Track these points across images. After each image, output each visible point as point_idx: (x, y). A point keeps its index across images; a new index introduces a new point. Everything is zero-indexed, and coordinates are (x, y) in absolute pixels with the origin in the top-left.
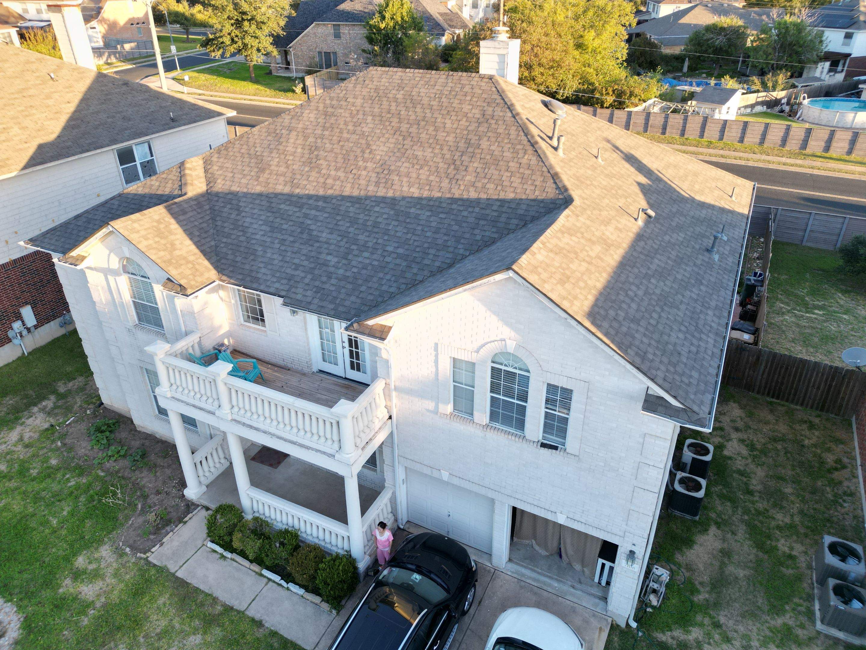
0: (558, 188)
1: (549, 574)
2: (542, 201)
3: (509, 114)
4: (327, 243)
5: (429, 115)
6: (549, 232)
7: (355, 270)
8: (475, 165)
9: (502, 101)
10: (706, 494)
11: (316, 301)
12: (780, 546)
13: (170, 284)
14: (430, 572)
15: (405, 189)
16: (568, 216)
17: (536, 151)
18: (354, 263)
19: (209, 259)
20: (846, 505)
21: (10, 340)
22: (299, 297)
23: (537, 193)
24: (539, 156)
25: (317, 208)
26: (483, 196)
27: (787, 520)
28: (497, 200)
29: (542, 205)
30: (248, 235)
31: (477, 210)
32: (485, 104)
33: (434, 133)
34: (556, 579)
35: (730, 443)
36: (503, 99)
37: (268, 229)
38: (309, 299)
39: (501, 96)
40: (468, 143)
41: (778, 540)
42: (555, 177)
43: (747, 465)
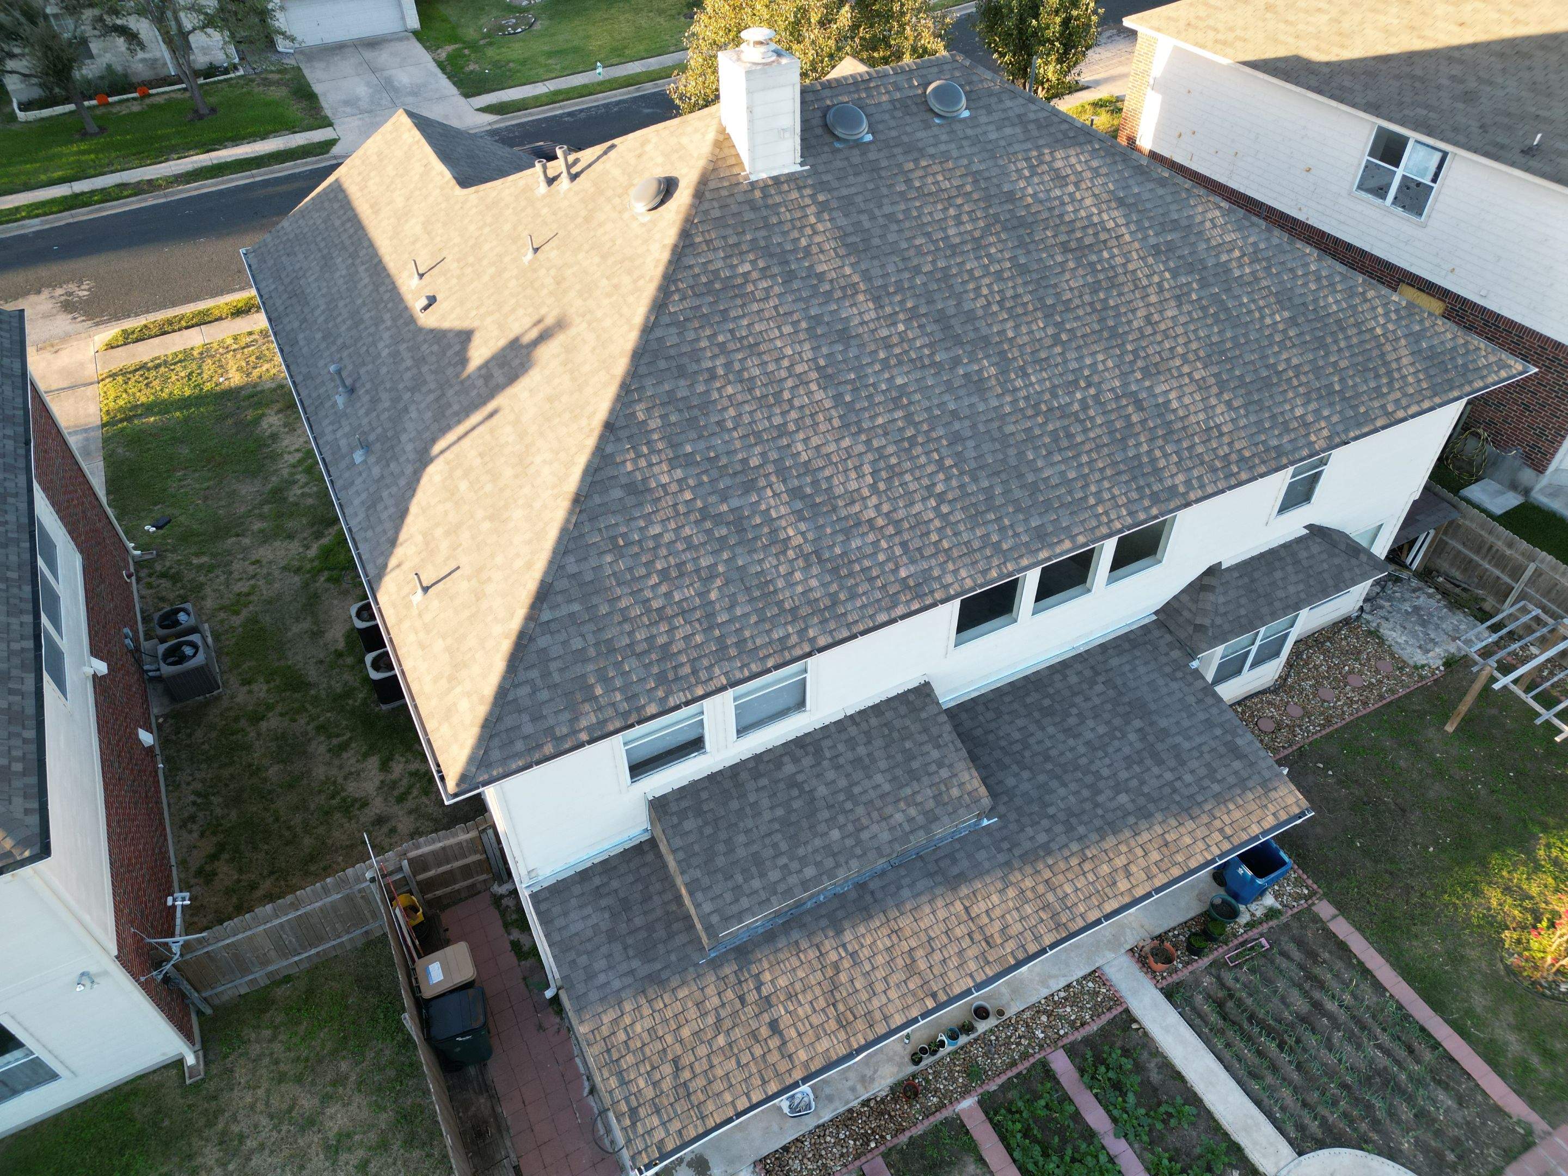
6: (428, 150)
16: (442, 174)
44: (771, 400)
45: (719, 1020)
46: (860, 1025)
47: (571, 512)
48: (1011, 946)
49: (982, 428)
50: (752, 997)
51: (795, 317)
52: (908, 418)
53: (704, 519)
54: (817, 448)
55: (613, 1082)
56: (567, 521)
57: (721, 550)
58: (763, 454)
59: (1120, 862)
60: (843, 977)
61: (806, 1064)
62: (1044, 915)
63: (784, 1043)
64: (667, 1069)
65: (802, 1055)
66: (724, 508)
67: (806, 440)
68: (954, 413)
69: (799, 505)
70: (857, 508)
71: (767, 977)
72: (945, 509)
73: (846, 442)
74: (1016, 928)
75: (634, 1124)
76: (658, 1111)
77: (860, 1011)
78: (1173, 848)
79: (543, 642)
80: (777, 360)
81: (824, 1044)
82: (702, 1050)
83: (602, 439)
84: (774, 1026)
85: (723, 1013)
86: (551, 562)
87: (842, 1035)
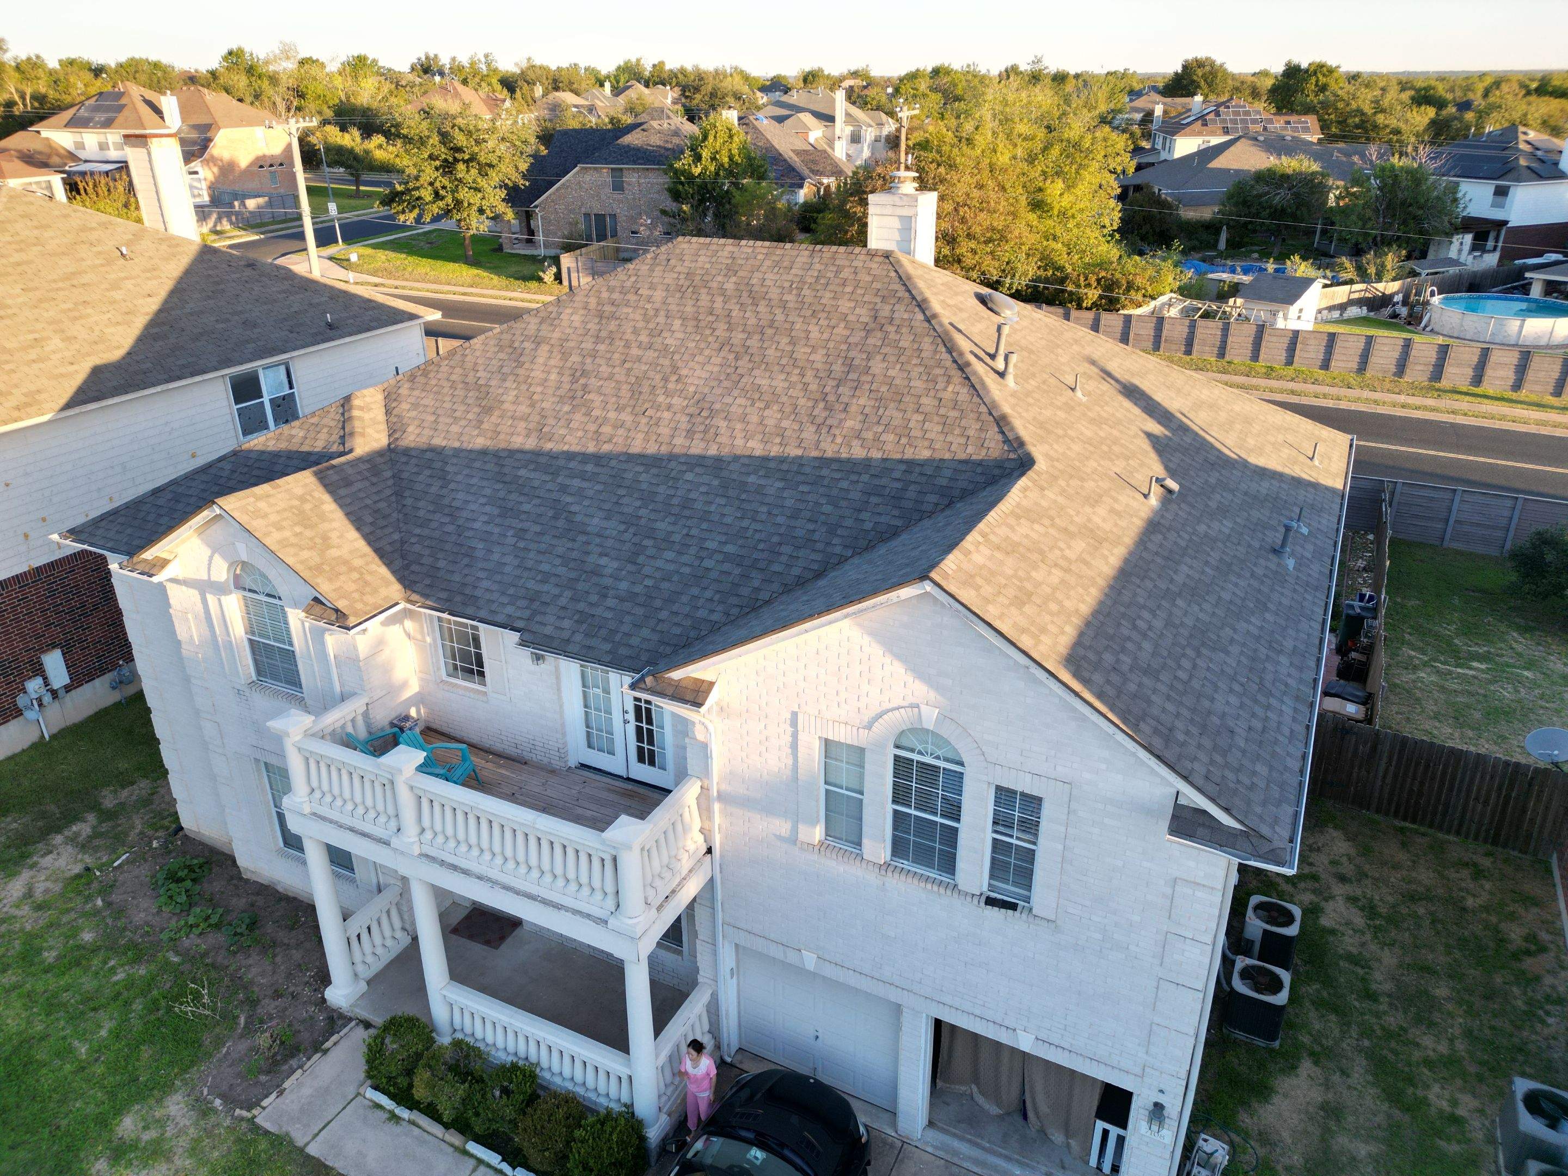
0: (1007, 441)
1: (1003, 1151)
2: (980, 463)
3: (920, 317)
4: (599, 535)
5: (780, 317)
6: (992, 516)
7: (649, 582)
8: (862, 401)
9: (907, 294)
10: (1291, 999)
11: (578, 637)
12: (1431, 1097)
13: (318, 609)
14: (782, 1145)
15: (739, 442)
16: (1025, 489)
17: (968, 378)
18: (646, 570)
19: (388, 565)
20: (1551, 1020)
21: (19, 713)
22: (548, 630)
23: (970, 450)
24: (973, 386)
25: (583, 476)
26: (876, 455)
27: (1443, 1048)
28: (901, 461)
29: (979, 470)
30: (460, 522)
31: (865, 478)
32: (878, 300)
33: (789, 348)
34: (1018, 1161)
35: (1331, 903)
36: (909, 291)
37: (496, 511)
38: (566, 634)
39: (905, 285)
40: (850, 365)
41: (1428, 1087)
42: (1002, 422)
43: (1363, 945)
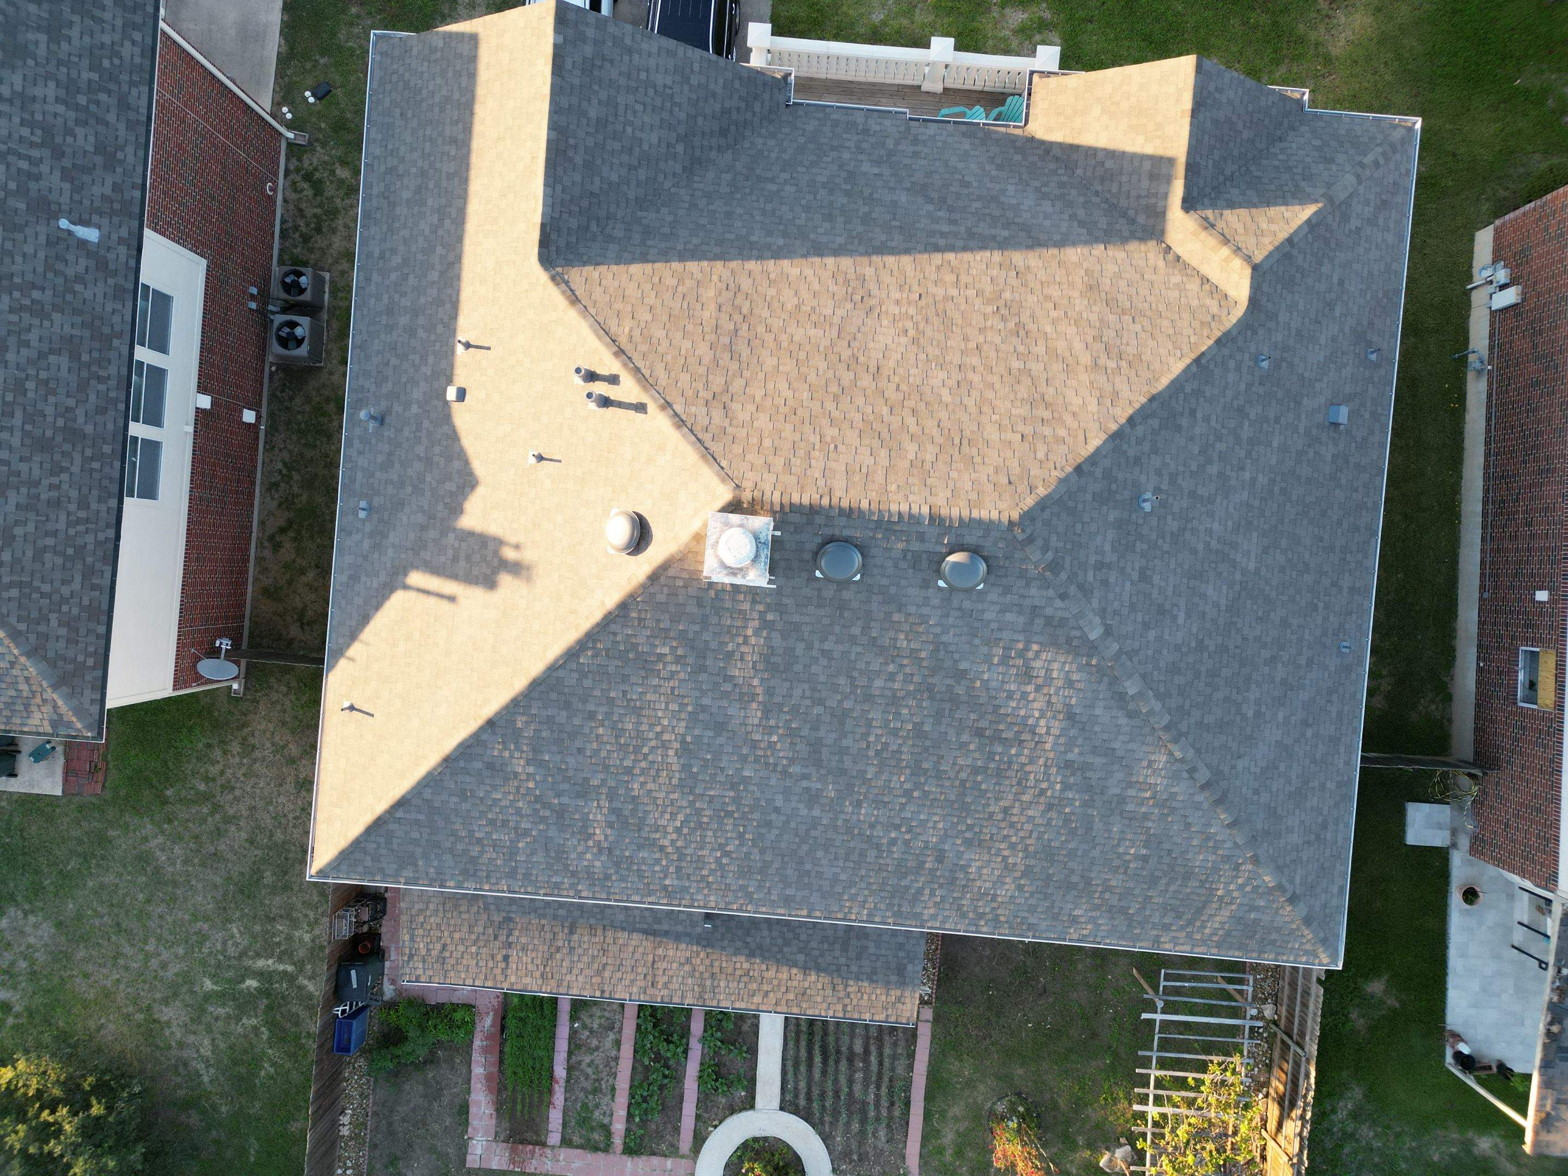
0: (567, 283)
20: (280, 466)
21: (1495, 261)
36: (699, 440)
39: (706, 449)
42: (574, 299)
44: (631, 749)
45: (478, 939)
46: (553, 983)
47: (439, 765)
48: (665, 992)
49: (793, 825)
50: (502, 938)
51: (686, 701)
52: (736, 800)
53: (536, 801)
54: (650, 791)
55: (407, 937)
56: (435, 769)
57: (540, 822)
58: (604, 781)
59: (765, 987)
60: (558, 956)
61: (512, 984)
62: (696, 988)
63: (507, 968)
64: (438, 947)
65: (513, 979)
66: (556, 801)
67: (643, 784)
68: (777, 810)
69: (613, 818)
70: (657, 836)
71: (516, 933)
72: (724, 861)
73: (676, 796)
74: (674, 986)
75: (409, 961)
76: (424, 962)
77: (557, 976)
78: (806, 998)
79: (392, 826)
80: (652, 725)
81: (527, 980)
82: (461, 948)
83: (482, 729)
84: (506, 958)
85: (481, 937)
86: (414, 788)
87: (540, 982)
